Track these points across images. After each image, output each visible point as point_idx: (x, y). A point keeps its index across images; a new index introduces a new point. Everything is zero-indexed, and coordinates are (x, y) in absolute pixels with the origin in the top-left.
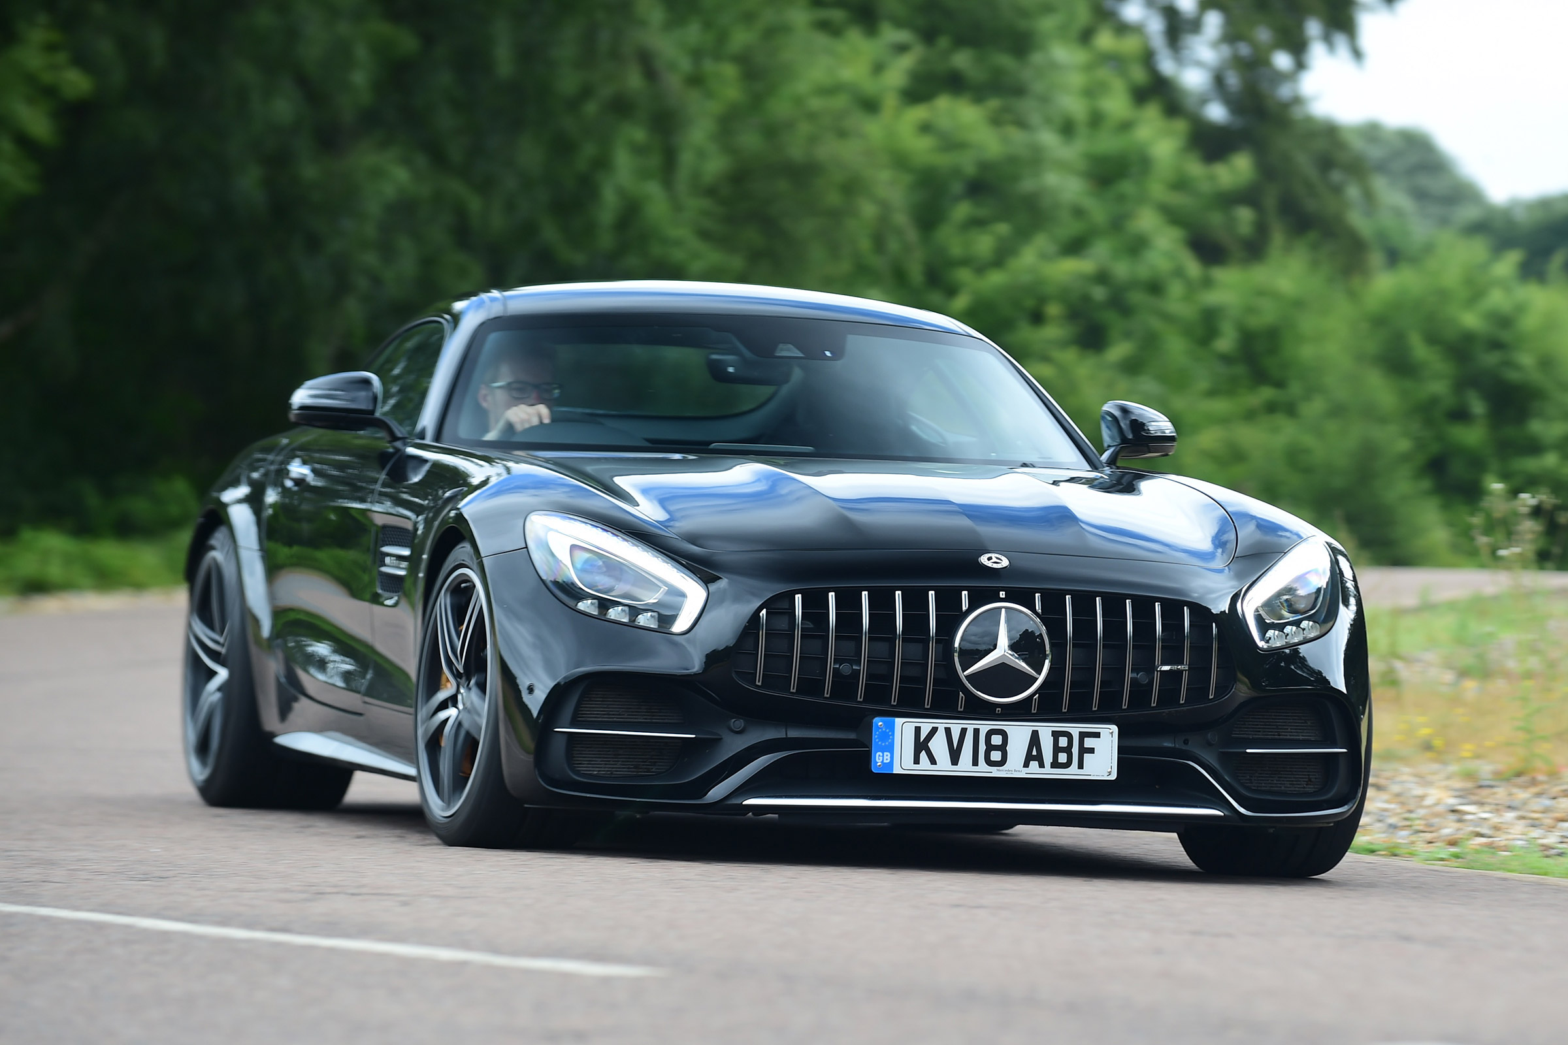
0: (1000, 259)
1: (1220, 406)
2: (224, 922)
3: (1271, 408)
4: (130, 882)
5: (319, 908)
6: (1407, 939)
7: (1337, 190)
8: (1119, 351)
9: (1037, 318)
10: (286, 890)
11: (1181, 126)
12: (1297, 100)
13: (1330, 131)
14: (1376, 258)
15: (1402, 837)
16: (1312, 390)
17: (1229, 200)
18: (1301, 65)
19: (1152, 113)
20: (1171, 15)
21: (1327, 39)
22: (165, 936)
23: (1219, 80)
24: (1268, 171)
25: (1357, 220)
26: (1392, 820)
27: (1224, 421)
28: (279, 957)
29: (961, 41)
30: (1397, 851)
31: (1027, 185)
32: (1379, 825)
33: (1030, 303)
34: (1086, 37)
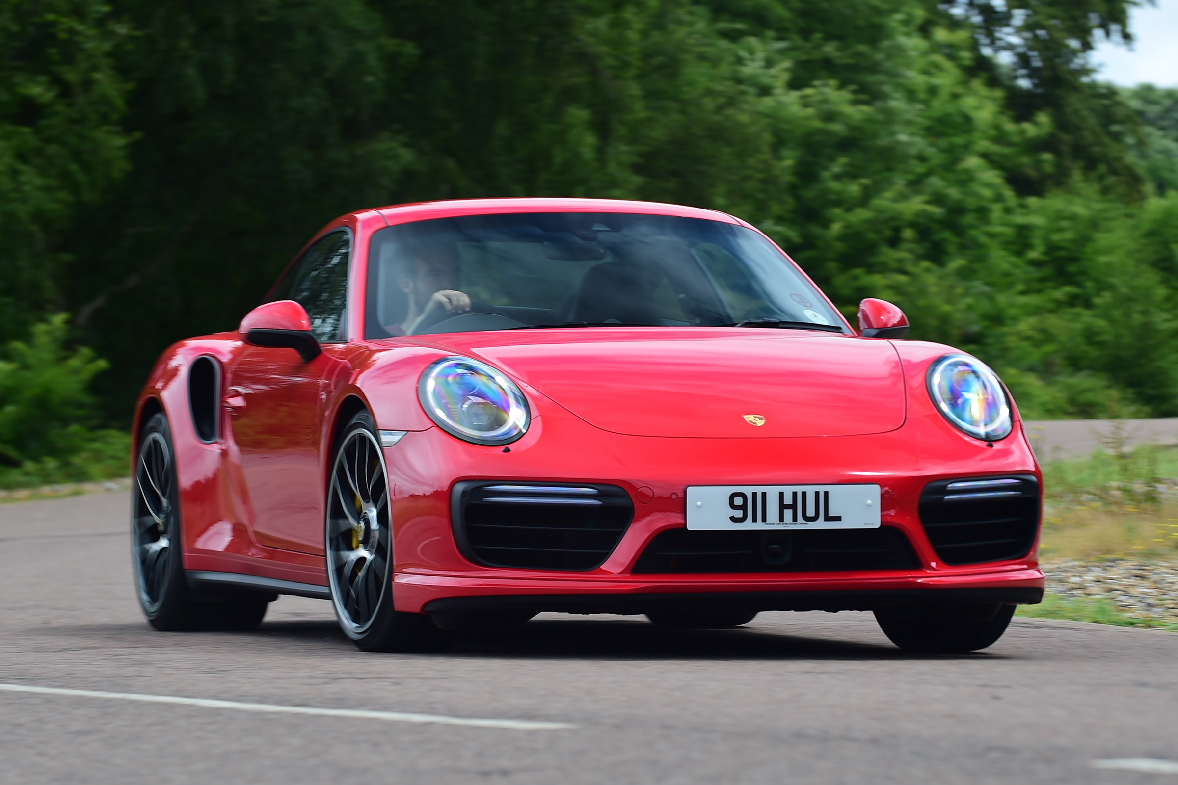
0: (864, 200)
1: (1033, 300)
2: (261, 700)
3: (1073, 301)
4: (200, 675)
5: (333, 689)
6: (1143, 685)
7: (1117, 137)
8: (956, 263)
9: (894, 242)
10: (311, 677)
11: (999, 93)
12: (1086, 71)
13: (1111, 93)
14: (1149, 188)
15: (1156, 613)
16: (1102, 286)
17: (1035, 146)
18: (1087, 46)
19: (977, 84)
20: (987, 11)
21: (1104, 26)
22: (218, 711)
23: (1024, 60)
24: (1062, 124)
25: (1131, 158)
26: (1149, 601)
27: (1037, 311)
28: (295, 724)
29: (829, 37)
30: (1150, 623)
31: (883, 141)
32: (1140, 604)
33: (888, 233)
34: (924, 30)
